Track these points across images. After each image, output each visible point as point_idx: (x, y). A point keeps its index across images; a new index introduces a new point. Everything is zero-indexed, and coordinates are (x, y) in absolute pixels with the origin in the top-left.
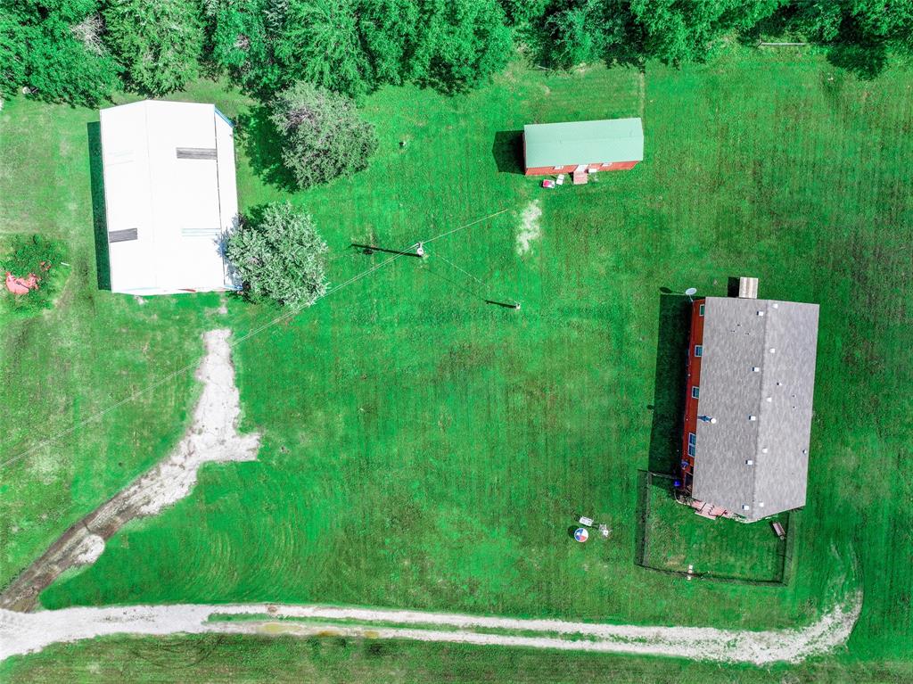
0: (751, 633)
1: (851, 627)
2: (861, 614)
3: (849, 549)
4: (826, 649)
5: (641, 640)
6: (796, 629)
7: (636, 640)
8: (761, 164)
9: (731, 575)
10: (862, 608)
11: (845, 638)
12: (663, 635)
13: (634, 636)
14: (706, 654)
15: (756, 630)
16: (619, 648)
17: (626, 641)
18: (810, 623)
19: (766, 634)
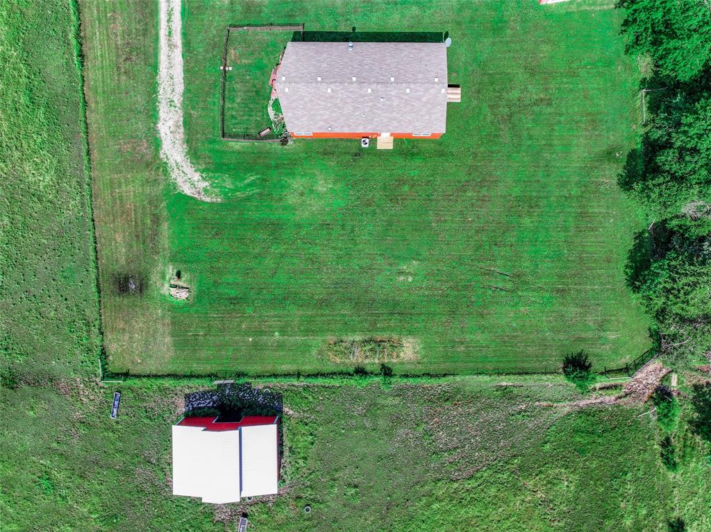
0: (182, 119)
1: (192, 195)
2: (203, 202)
3: (253, 190)
4: (174, 176)
5: (170, 33)
6: (187, 153)
7: (170, 29)
8: (549, 104)
9: (226, 100)
10: (207, 202)
11: (183, 191)
12: (175, 50)
13: (173, 28)
14: (163, 85)
15: (184, 123)
16: (163, 16)
17: (168, 21)
18: (193, 163)
19: (182, 130)
